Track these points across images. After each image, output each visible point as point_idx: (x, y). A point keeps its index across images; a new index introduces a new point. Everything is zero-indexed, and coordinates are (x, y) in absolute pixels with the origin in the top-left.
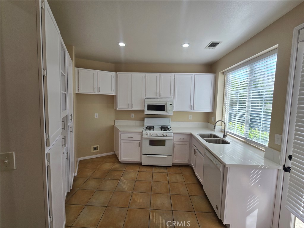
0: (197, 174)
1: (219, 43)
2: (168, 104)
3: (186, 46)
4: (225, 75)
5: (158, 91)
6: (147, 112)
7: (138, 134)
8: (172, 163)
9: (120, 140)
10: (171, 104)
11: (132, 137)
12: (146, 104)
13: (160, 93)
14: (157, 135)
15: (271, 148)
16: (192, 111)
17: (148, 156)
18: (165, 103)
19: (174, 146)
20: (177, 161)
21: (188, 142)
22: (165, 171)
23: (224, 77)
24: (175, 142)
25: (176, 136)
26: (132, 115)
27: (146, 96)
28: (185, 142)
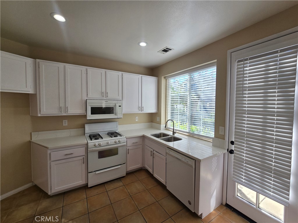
0: (155, 175)
1: (171, 50)
2: (117, 105)
3: (143, 44)
4: (166, 79)
5: (104, 90)
6: (90, 117)
7: (80, 147)
8: (126, 172)
9: (49, 162)
10: (120, 106)
11: (71, 154)
12: (89, 106)
13: (106, 93)
14: (108, 143)
15: (216, 138)
16: (141, 112)
17: (97, 172)
18: (114, 105)
19: (128, 152)
20: (131, 168)
21: (141, 144)
22: (120, 184)
23: (165, 81)
24: (128, 148)
25: (129, 141)
26: (64, 123)
27: (87, 97)
28: (138, 145)
